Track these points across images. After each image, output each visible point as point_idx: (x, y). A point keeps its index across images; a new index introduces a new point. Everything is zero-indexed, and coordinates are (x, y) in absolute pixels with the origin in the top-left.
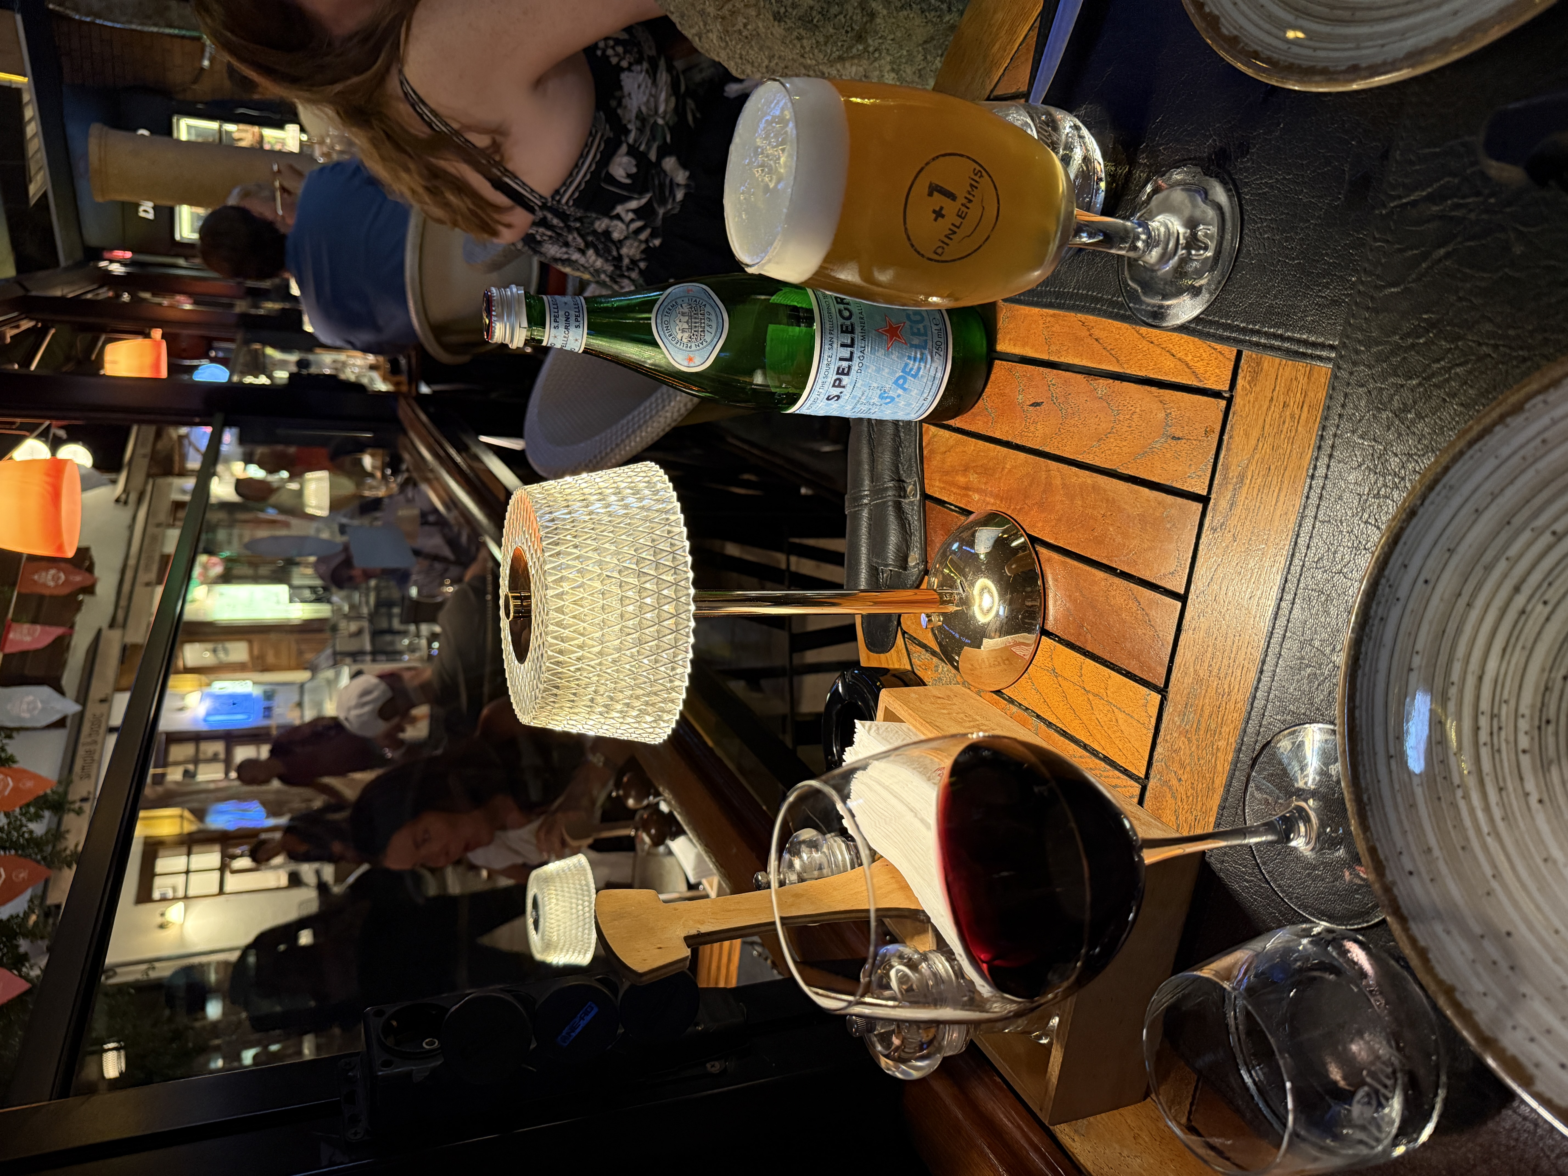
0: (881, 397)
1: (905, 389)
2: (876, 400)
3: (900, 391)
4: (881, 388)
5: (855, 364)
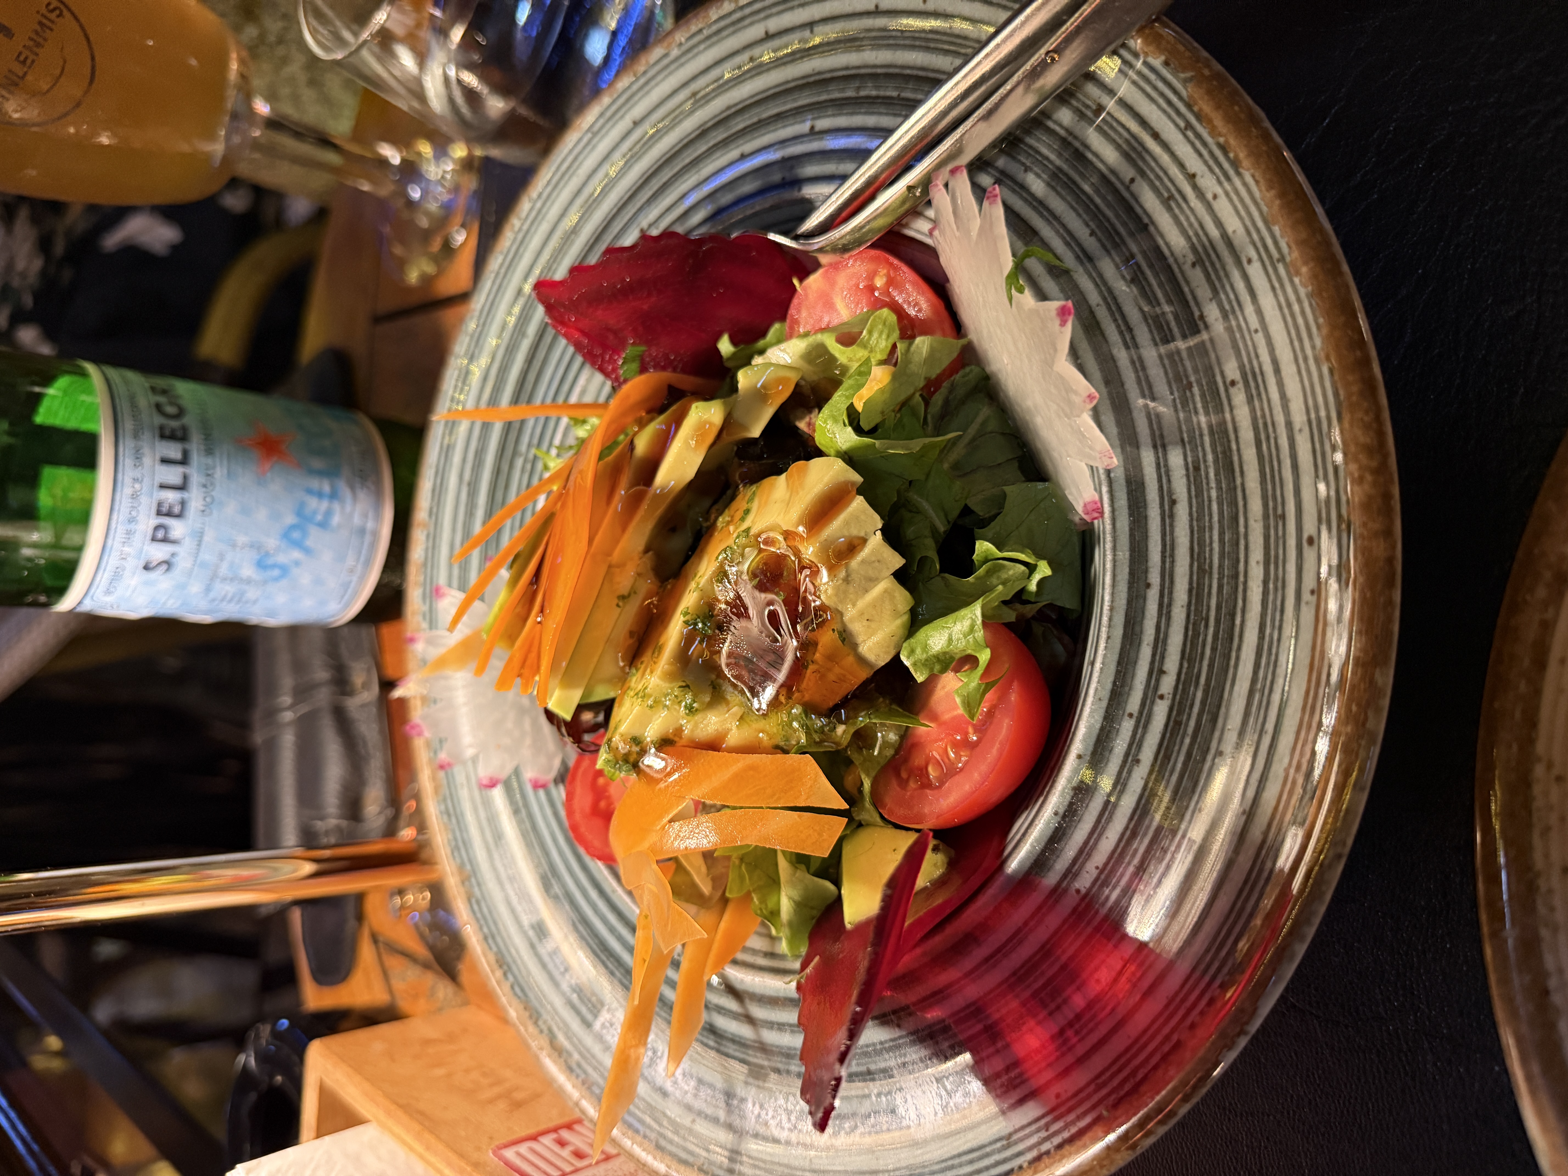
0: (261, 565)
1: (307, 551)
2: (248, 571)
3: (296, 554)
4: (256, 546)
5: (195, 498)
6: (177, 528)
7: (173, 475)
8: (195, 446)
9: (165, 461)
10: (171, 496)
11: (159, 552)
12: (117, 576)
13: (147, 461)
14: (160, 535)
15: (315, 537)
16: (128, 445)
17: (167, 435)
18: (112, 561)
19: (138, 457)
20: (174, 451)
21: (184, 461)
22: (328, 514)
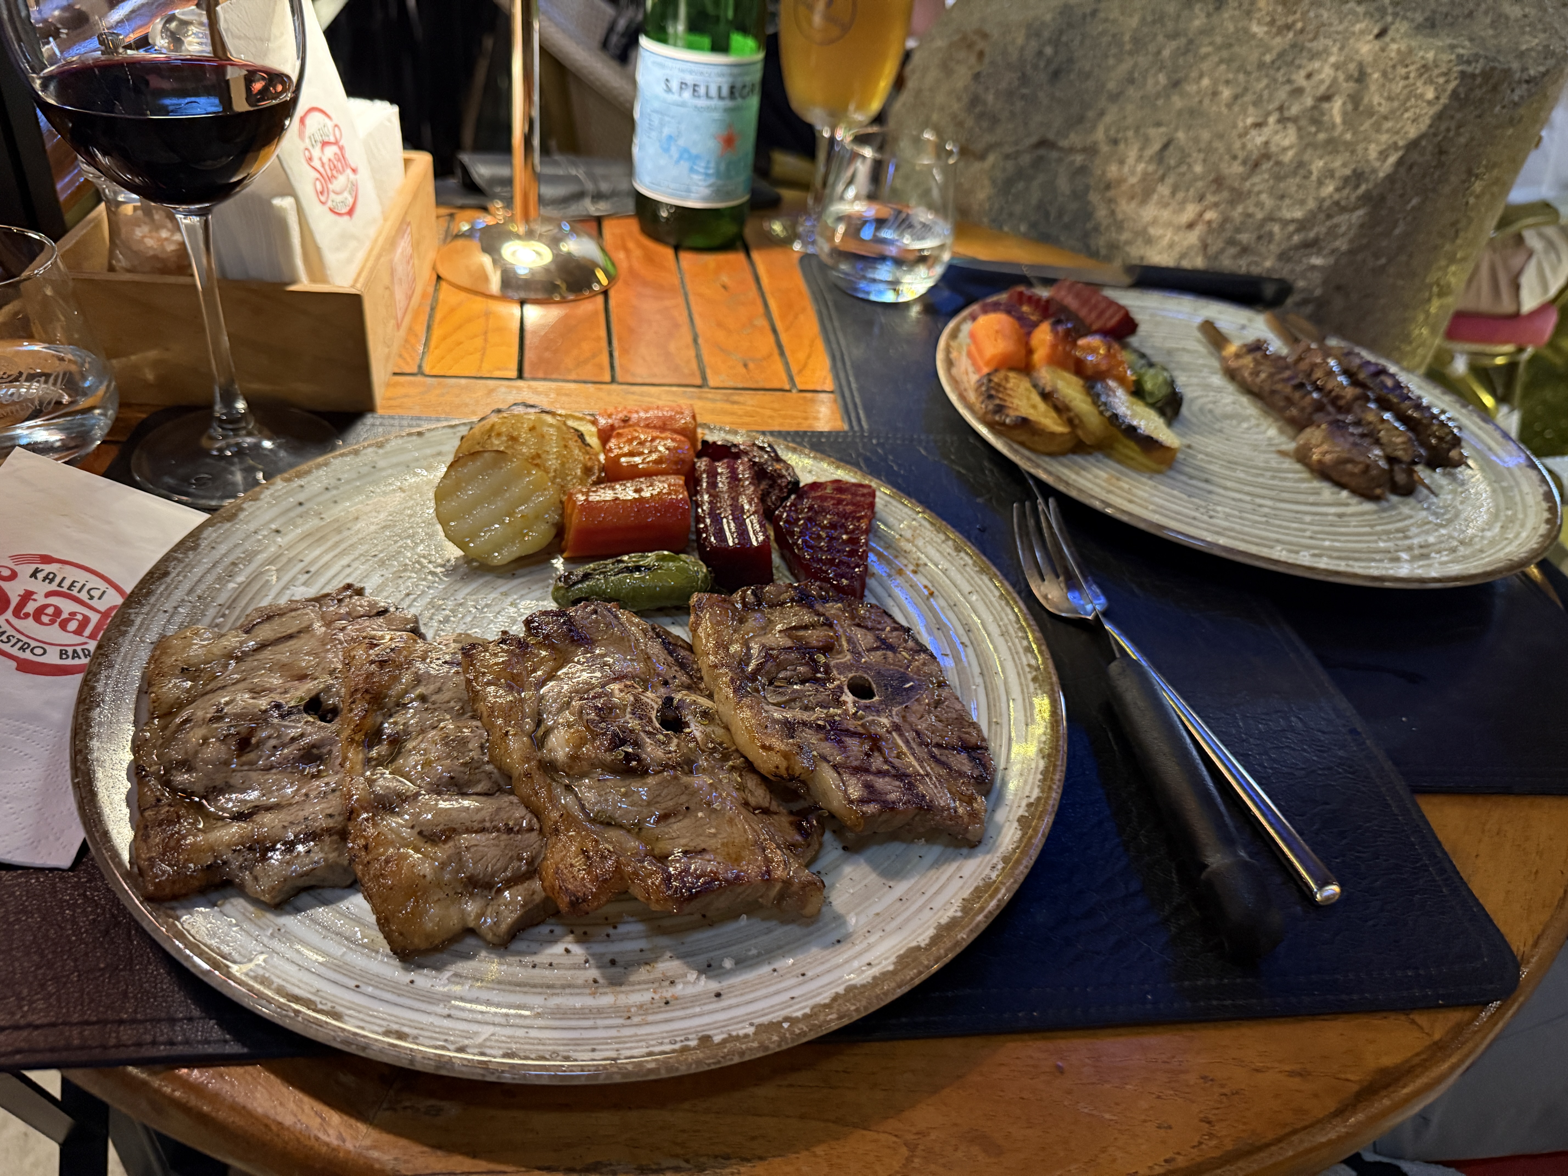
0: (670, 138)
1: (677, 162)
2: (666, 131)
3: (675, 156)
4: (679, 134)
5: (702, 102)
6: (687, 95)
7: (713, 92)
8: (729, 103)
9: (720, 88)
10: (702, 90)
11: (675, 85)
12: (662, 66)
13: (720, 79)
14: (683, 85)
15: (685, 165)
16: (726, 70)
17: (732, 89)
18: (669, 63)
19: (722, 75)
20: (725, 91)
21: (720, 97)
22: (697, 172)
